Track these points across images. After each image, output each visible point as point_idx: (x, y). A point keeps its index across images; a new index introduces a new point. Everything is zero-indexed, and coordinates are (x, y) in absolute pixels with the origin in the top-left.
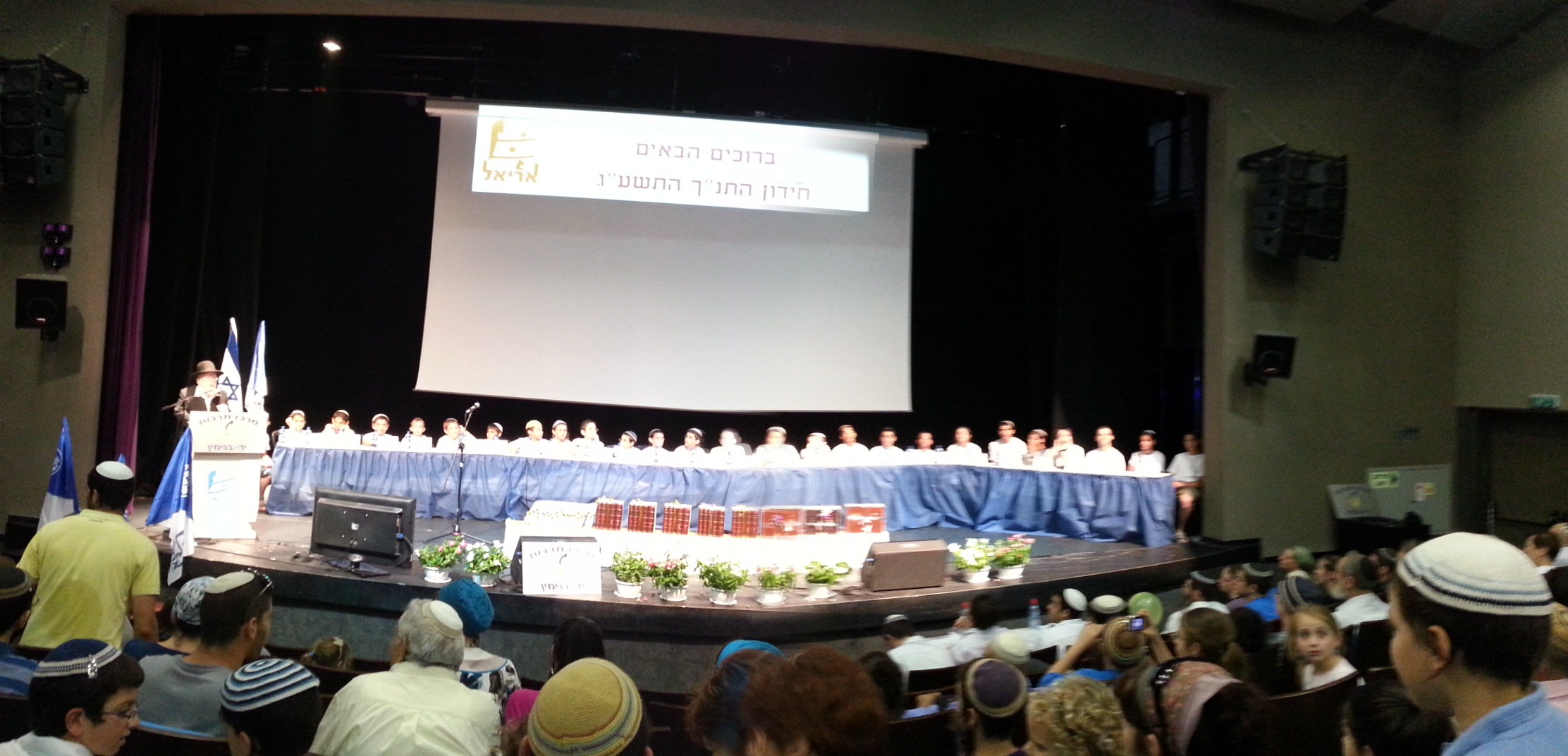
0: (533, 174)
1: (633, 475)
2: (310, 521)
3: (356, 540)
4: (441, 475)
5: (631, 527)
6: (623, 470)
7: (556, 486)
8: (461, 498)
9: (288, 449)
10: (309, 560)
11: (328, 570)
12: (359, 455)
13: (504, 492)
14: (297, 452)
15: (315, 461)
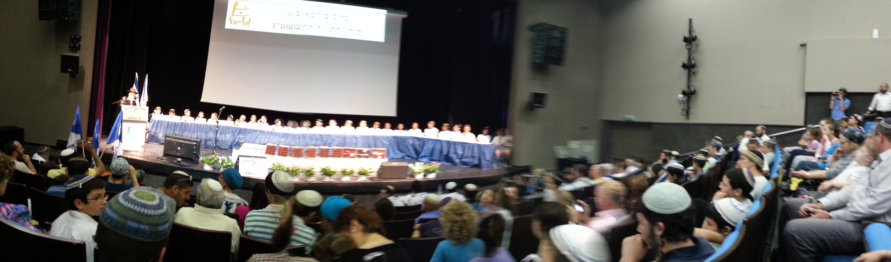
0: (248, 22)
1: (280, 136)
2: (163, 146)
3: (179, 153)
4: (209, 132)
5: (279, 154)
6: (276, 134)
7: (251, 138)
8: (216, 141)
9: (155, 120)
10: (162, 159)
11: (169, 163)
12: (180, 124)
13: (231, 140)
14: (158, 122)
15: (165, 125)
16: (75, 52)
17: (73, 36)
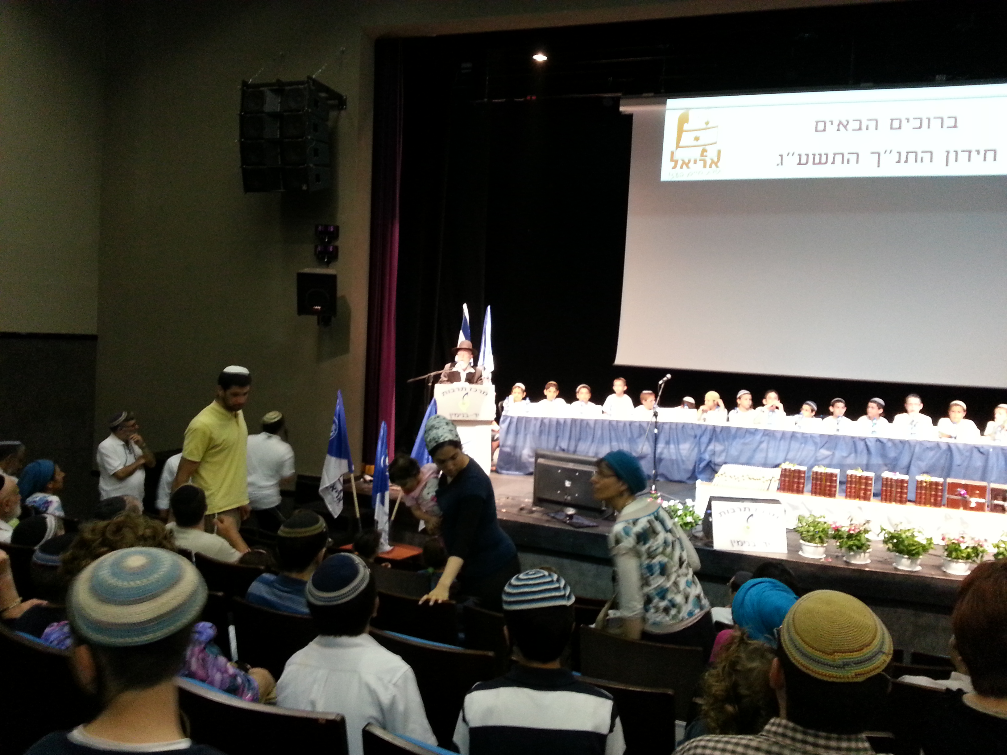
0: (715, 160)
1: (816, 444)
2: (531, 480)
3: (569, 495)
4: (639, 440)
5: (815, 492)
7: (741, 452)
8: (657, 461)
9: (512, 418)
10: (532, 512)
11: (548, 521)
12: (569, 422)
13: (694, 456)
14: (519, 419)
15: (534, 428)
16: (328, 264)
17: (320, 228)
